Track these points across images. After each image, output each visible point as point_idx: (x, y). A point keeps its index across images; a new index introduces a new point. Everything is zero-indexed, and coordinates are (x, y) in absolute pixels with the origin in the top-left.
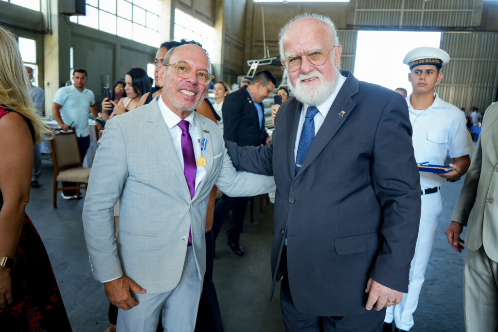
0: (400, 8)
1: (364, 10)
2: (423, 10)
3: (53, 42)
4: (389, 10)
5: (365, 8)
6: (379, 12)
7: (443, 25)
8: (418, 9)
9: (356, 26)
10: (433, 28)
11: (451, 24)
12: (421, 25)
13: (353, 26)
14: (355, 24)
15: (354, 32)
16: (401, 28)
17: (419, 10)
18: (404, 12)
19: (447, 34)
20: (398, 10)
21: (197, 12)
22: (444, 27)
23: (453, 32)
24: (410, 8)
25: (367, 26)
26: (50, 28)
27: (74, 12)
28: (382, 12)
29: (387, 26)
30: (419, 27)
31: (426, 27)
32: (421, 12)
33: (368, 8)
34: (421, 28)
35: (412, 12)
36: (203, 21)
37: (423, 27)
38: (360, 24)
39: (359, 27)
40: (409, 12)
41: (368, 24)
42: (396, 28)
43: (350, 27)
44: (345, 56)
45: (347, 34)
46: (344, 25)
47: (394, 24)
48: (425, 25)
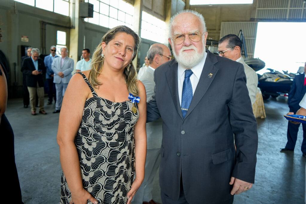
0: (287, 7)
1: (262, 9)
2: (303, 8)
3: (75, 33)
4: (280, 9)
5: (263, 8)
6: (273, 10)
8: (300, 7)
9: (256, 19)
12: (302, 18)
13: (255, 19)
14: (256, 18)
15: (255, 23)
16: (287, 20)
18: (290, 9)
20: (286, 8)
21: (155, 12)
24: (294, 7)
26: (74, 25)
27: (87, 16)
28: (275, 10)
29: (278, 19)
30: (300, 19)
32: (301, 9)
33: (265, 8)
34: (301, 20)
35: (295, 10)
36: (158, 18)
37: (303, 19)
38: (259, 18)
39: (259, 20)
40: (293, 9)
41: (265, 18)
42: (284, 20)
43: (252, 20)
44: (249, 38)
45: (250, 24)
46: (248, 19)
47: (282, 18)
48: (304, 18)
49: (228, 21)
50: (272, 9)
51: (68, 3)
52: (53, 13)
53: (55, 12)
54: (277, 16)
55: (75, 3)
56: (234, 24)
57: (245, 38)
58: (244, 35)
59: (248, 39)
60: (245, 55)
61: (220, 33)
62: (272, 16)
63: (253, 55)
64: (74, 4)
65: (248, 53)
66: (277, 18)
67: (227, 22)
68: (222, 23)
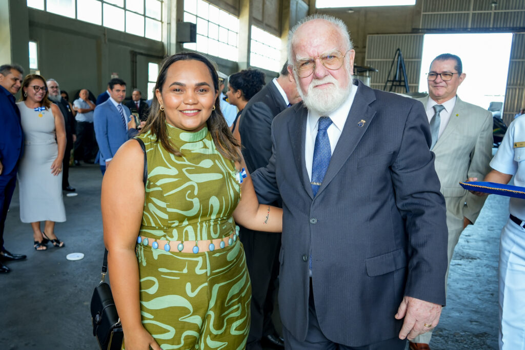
0: (469, 10)
1: (430, 13)
2: (493, 11)
4: (457, 12)
5: (432, 11)
6: (446, 14)
7: (515, 26)
8: (488, 10)
9: (422, 29)
10: (504, 29)
11: (523, 24)
12: (491, 26)
13: (419, 29)
14: (421, 27)
15: (420, 36)
16: (469, 30)
17: (489, 12)
18: (473, 14)
19: (520, 34)
20: (466, 12)
21: (267, 25)
24: (479, 10)
25: (433, 29)
27: (189, 41)
28: (450, 14)
29: (454, 28)
30: (489, 28)
31: (496, 28)
32: (491, 13)
33: (435, 11)
34: (491, 30)
35: (481, 13)
37: (493, 28)
38: (426, 27)
39: (425, 31)
40: (478, 13)
41: (435, 27)
42: (465, 30)
43: (415, 31)
44: (411, 60)
45: (413, 37)
46: (409, 29)
47: (462, 27)
48: (495, 26)
49: (378, 34)
50: (445, 13)
51: (160, 23)
52: (144, 39)
53: (146, 37)
54: (453, 25)
55: (170, 23)
56: (387, 37)
57: (405, 60)
58: (402, 56)
59: (409, 62)
60: (405, 86)
61: (365, 52)
62: (445, 25)
63: (417, 88)
65: (410, 83)
66: (453, 27)
67: (376, 35)
68: (368, 36)
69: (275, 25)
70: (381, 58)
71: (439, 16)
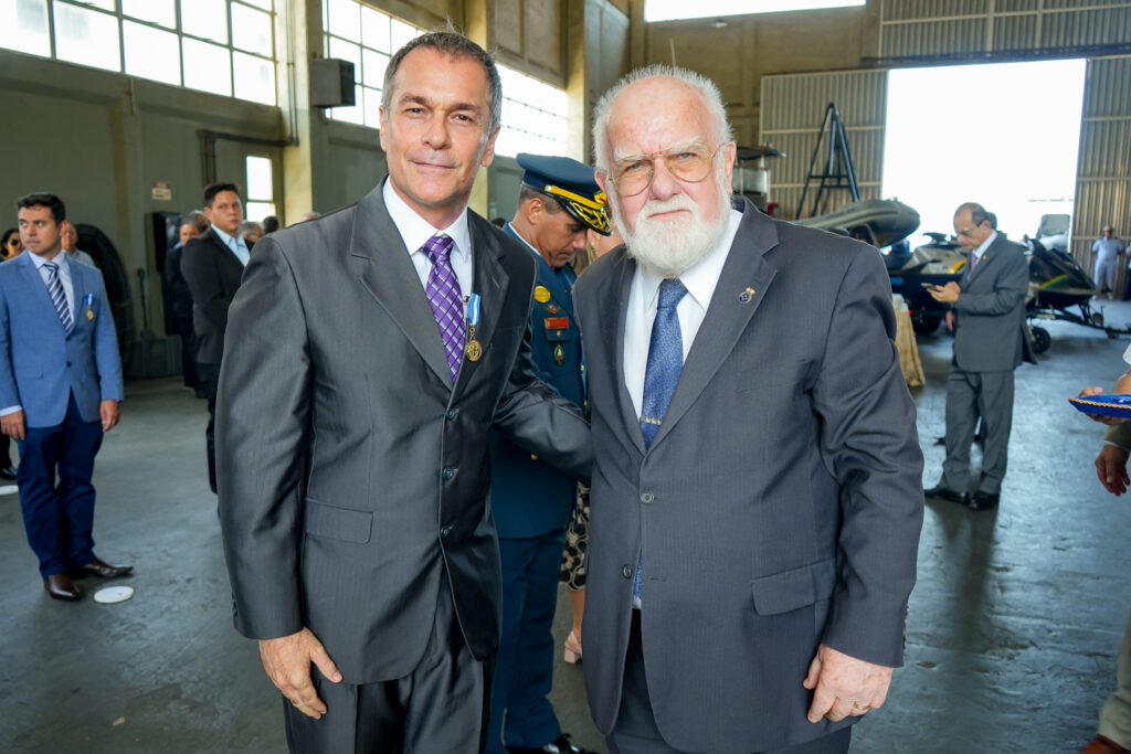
0: (985, 10)
1: (900, 22)
2: (1040, 12)
3: (300, 159)
4: (961, 17)
5: (904, 18)
6: (936, 23)
7: (1091, 42)
8: (1029, 9)
9: (882, 59)
10: (1067, 50)
11: (1109, 38)
12: (1037, 45)
13: (877, 59)
14: (880, 55)
15: (879, 74)
16: (989, 55)
17: (1032, 12)
18: (995, 18)
19: (1102, 61)
20: (980, 16)
21: (532, 63)
22: (1094, 45)
23: (1114, 57)
24: (1008, 10)
25: (908, 58)
26: (294, 136)
29: (955, 53)
30: (1033, 50)
31: (1050, 49)
32: (1035, 16)
33: (910, 17)
34: (1037, 53)
35: (1014, 17)
37: (1042, 49)
38: (891, 54)
39: (891, 62)
40: (1007, 18)
41: (912, 53)
42: (979, 57)
43: (868, 62)
44: (861, 128)
45: (863, 77)
46: (854, 59)
47: (972, 49)
48: (1047, 45)
49: (785, 73)
50: (933, 19)
51: (272, 63)
52: (232, 102)
53: (238, 95)
54: (952, 46)
55: (293, 64)
56: (806, 79)
57: (847, 129)
58: (842, 119)
59: (857, 132)
60: (849, 187)
61: (758, 116)
62: (935, 46)
63: (877, 189)
64: (291, 64)
65: (861, 180)
66: (952, 51)
67: (781, 77)
68: (763, 79)
69: (553, 63)
70: (795, 127)
71: (920, 27)
